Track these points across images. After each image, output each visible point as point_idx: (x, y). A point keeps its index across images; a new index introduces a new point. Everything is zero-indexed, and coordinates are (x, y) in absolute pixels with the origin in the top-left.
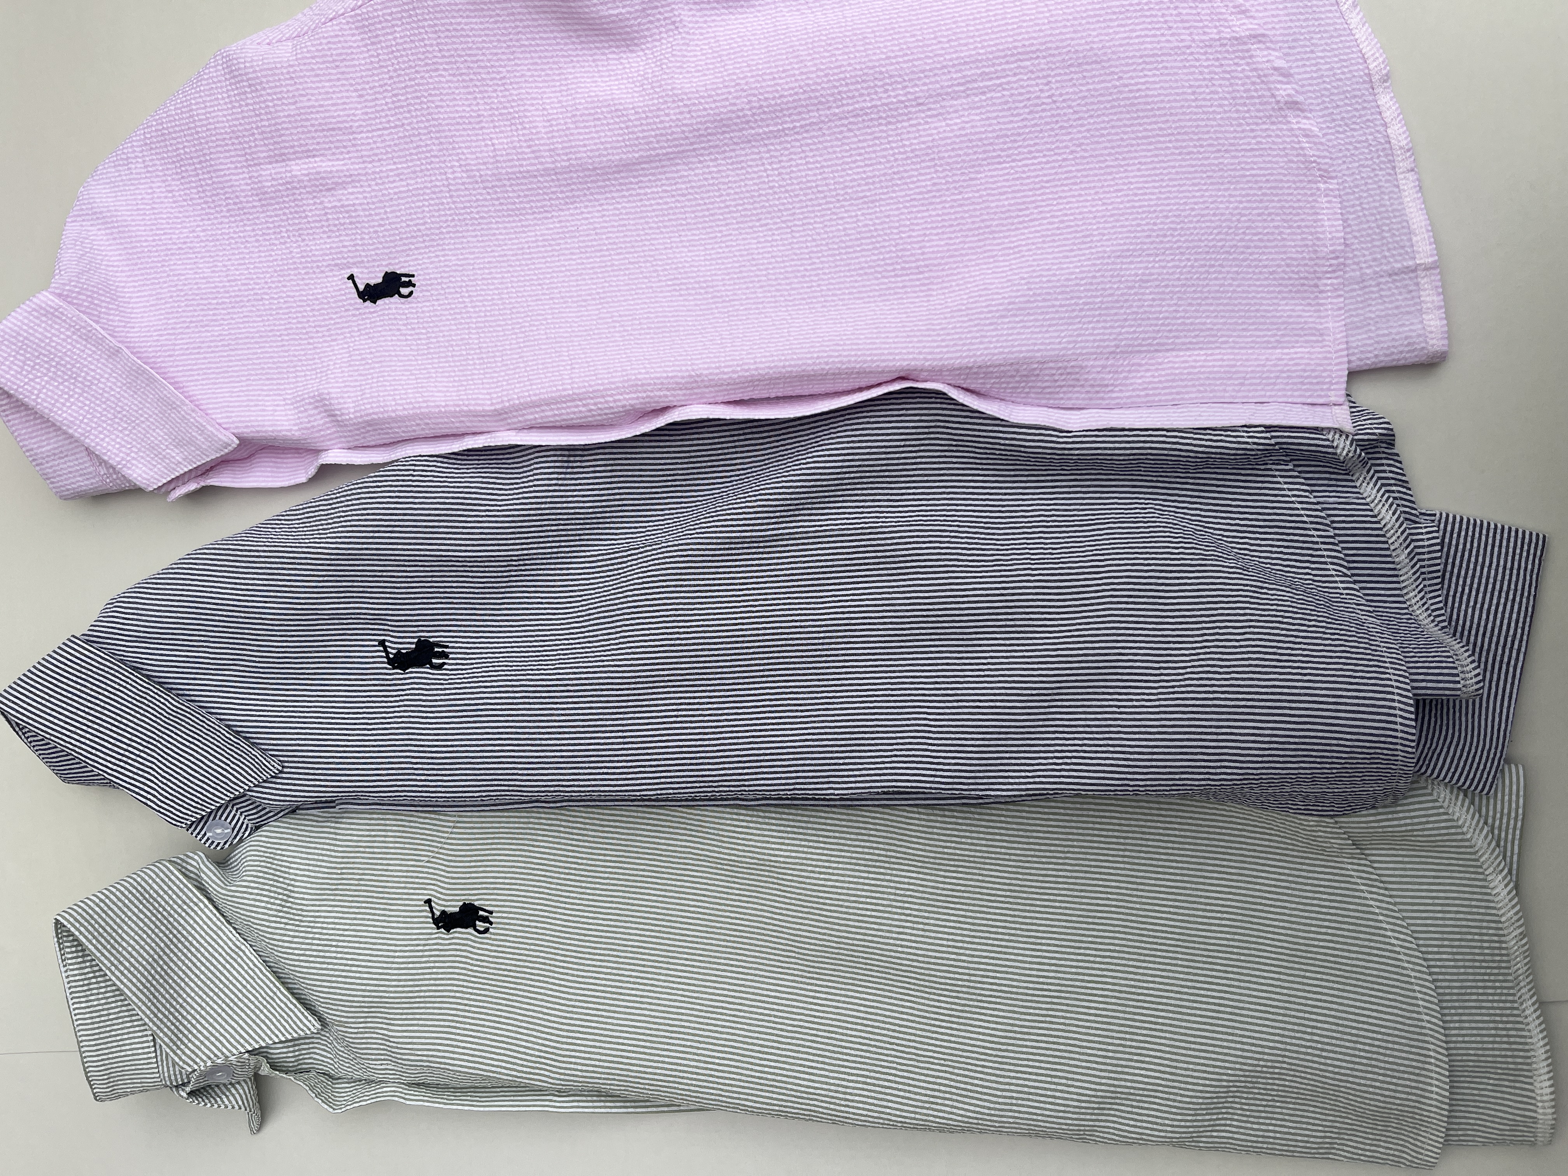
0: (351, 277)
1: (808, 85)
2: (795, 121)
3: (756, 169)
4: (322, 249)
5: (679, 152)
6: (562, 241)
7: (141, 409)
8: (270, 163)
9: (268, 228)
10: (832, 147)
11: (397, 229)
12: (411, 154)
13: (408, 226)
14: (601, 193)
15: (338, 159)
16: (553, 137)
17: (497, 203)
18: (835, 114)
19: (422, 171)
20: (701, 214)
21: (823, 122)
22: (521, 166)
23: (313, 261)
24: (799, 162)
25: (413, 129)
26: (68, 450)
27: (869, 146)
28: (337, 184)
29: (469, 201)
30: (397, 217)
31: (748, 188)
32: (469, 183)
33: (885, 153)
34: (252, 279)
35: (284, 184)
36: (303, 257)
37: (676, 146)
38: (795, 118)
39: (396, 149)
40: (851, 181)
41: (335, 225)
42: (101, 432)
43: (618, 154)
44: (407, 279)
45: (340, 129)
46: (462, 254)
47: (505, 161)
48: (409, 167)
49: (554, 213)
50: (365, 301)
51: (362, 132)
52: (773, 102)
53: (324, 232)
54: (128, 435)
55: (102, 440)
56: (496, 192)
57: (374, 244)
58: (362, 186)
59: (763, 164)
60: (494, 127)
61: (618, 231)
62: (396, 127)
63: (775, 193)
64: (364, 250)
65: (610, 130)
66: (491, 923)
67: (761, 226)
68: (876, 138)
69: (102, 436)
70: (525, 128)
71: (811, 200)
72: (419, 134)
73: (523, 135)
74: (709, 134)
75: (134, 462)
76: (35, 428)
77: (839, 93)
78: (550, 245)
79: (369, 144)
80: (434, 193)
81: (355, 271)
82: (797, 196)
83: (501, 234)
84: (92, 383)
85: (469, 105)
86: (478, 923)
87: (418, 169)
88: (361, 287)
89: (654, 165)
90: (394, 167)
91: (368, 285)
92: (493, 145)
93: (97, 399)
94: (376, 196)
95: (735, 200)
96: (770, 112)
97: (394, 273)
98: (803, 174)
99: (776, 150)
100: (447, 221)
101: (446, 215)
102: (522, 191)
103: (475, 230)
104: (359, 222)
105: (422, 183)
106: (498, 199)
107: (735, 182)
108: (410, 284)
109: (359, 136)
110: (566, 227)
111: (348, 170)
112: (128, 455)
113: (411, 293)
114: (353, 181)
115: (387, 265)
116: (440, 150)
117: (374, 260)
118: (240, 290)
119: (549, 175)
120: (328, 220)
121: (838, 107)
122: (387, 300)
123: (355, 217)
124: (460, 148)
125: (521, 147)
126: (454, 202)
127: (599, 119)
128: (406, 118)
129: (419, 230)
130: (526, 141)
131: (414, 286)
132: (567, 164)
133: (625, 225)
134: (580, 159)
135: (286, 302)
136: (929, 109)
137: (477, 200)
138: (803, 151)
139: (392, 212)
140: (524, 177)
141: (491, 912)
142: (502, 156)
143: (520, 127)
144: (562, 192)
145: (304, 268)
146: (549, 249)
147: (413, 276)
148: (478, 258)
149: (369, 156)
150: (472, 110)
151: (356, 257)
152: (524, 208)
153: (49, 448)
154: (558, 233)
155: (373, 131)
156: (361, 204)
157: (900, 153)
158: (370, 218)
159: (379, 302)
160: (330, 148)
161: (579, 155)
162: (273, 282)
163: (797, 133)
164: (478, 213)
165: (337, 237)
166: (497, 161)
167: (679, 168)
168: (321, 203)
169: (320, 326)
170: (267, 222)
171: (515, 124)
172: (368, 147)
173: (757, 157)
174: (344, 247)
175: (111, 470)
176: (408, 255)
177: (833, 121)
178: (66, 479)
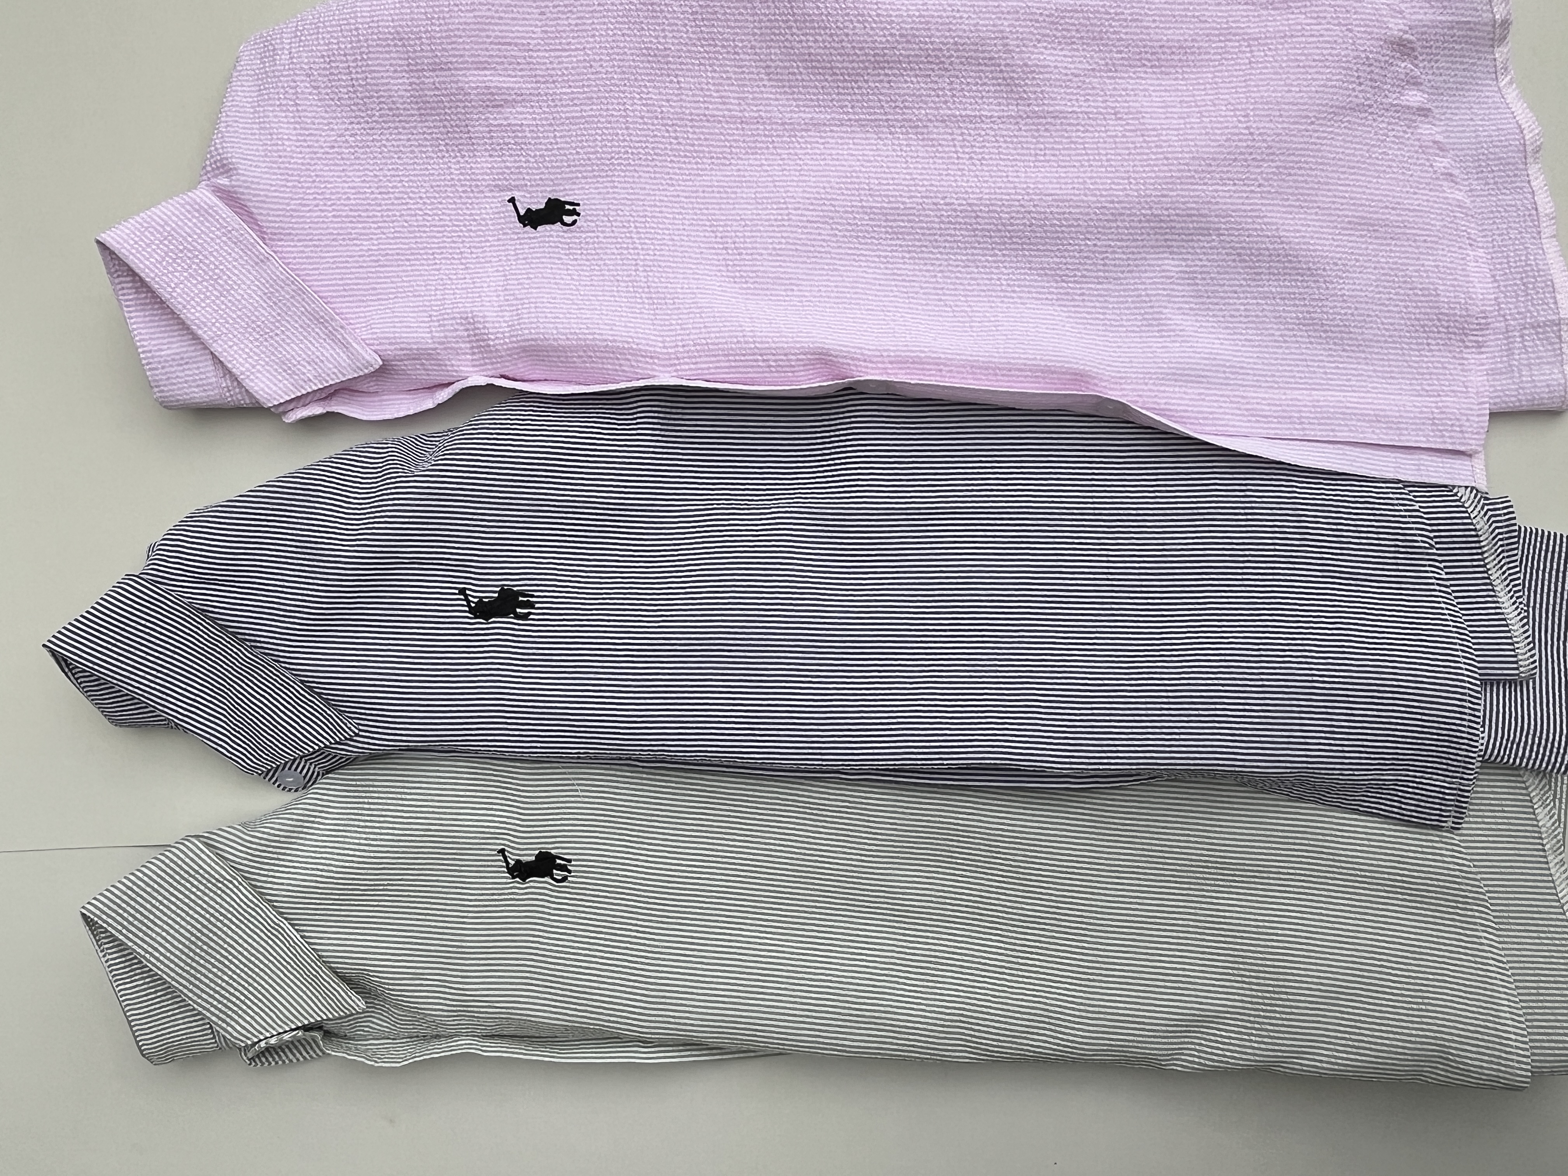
0: (512, 200)
1: (1011, 78)
2: (993, 110)
3: (947, 149)
4: (483, 168)
5: (871, 120)
6: (739, 190)
7: (278, 321)
8: (434, 70)
9: (426, 139)
10: (1027, 142)
11: (565, 155)
12: (589, 79)
13: (578, 153)
14: (785, 148)
15: (509, 76)
16: (744, 85)
17: (674, 141)
18: (1035, 112)
19: (599, 98)
20: (885, 182)
21: (1021, 117)
22: (707, 108)
23: (472, 180)
24: (991, 150)
25: (594, 54)
26: (190, 358)
27: (1064, 149)
28: (506, 101)
29: (646, 136)
30: (566, 143)
31: (937, 166)
32: (648, 118)
33: (1081, 158)
34: (406, 193)
35: (448, 95)
36: (461, 174)
37: (870, 114)
38: (995, 107)
39: (573, 72)
40: (1043, 178)
41: (499, 144)
42: (231, 340)
43: (809, 112)
44: (571, 208)
45: (516, 45)
46: (632, 188)
47: (690, 102)
48: (584, 92)
49: (733, 161)
50: (525, 226)
51: (539, 50)
52: (974, 88)
53: (486, 150)
54: (258, 347)
55: (230, 347)
56: (676, 131)
57: (539, 168)
58: (532, 107)
59: (955, 146)
60: (681, 63)
61: (798, 186)
62: (577, 49)
63: (963, 175)
64: (528, 174)
65: (804, 87)
66: (570, 872)
67: (946, 204)
68: (1072, 142)
69: (231, 344)
70: (715, 71)
71: (1000, 188)
72: (601, 60)
73: (713, 78)
74: (905, 107)
75: (259, 375)
76: (158, 330)
77: (1042, 93)
78: (726, 192)
79: (545, 63)
80: (610, 122)
81: (517, 195)
82: (987, 182)
83: (675, 174)
84: (232, 288)
85: (657, 37)
86: (555, 871)
87: (595, 95)
88: (522, 212)
89: (844, 129)
90: (569, 90)
91: (529, 210)
92: (678, 82)
93: (234, 304)
94: (547, 119)
95: (921, 174)
96: (970, 97)
97: (557, 200)
98: (995, 162)
99: (970, 135)
100: (619, 152)
101: (619, 146)
102: (702, 133)
103: (648, 166)
104: (525, 144)
105: (598, 110)
106: (676, 138)
107: (923, 158)
108: (574, 213)
109: (535, 55)
110: (744, 176)
111: (519, 88)
112: (254, 367)
113: (575, 222)
114: (523, 100)
115: (550, 192)
116: (620, 80)
117: (538, 185)
118: (393, 204)
119: (735, 123)
120: (492, 137)
121: (1038, 105)
122: (548, 227)
123: (522, 137)
124: (643, 80)
125: (709, 90)
126: (630, 135)
127: (794, 74)
128: (588, 42)
129: (589, 159)
130: (714, 84)
131: (578, 215)
132: (756, 115)
133: (805, 181)
134: (769, 112)
135: (441, 220)
136: (1128, 124)
137: (655, 136)
138: (997, 141)
139: (561, 137)
140: (708, 121)
141: (569, 861)
142: (687, 95)
143: (710, 69)
144: (744, 141)
145: (462, 186)
146: (724, 195)
147: (578, 205)
148: (649, 195)
149: (543, 76)
150: (659, 43)
151: (519, 179)
152: (703, 152)
153: (169, 352)
154: (735, 181)
155: (551, 50)
156: (529, 125)
157: (1095, 160)
158: (538, 141)
159: (539, 228)
160: (503, 63)
161: (769, 108)
162: (428, 198)
163: (993, 122)
164: (653, 148)
165: (499, 156)
166: (681, 100)
167: (868, 135)
168: (486, 119)
169: (475, 247)
170: (424, 133)
171: (705, 65)
172: (544, 67)
173: (950, 137)
174: (507, 168)
175: (235, 384)
176: (575, 183)
177: (1032, 118)
178: (179, 389)
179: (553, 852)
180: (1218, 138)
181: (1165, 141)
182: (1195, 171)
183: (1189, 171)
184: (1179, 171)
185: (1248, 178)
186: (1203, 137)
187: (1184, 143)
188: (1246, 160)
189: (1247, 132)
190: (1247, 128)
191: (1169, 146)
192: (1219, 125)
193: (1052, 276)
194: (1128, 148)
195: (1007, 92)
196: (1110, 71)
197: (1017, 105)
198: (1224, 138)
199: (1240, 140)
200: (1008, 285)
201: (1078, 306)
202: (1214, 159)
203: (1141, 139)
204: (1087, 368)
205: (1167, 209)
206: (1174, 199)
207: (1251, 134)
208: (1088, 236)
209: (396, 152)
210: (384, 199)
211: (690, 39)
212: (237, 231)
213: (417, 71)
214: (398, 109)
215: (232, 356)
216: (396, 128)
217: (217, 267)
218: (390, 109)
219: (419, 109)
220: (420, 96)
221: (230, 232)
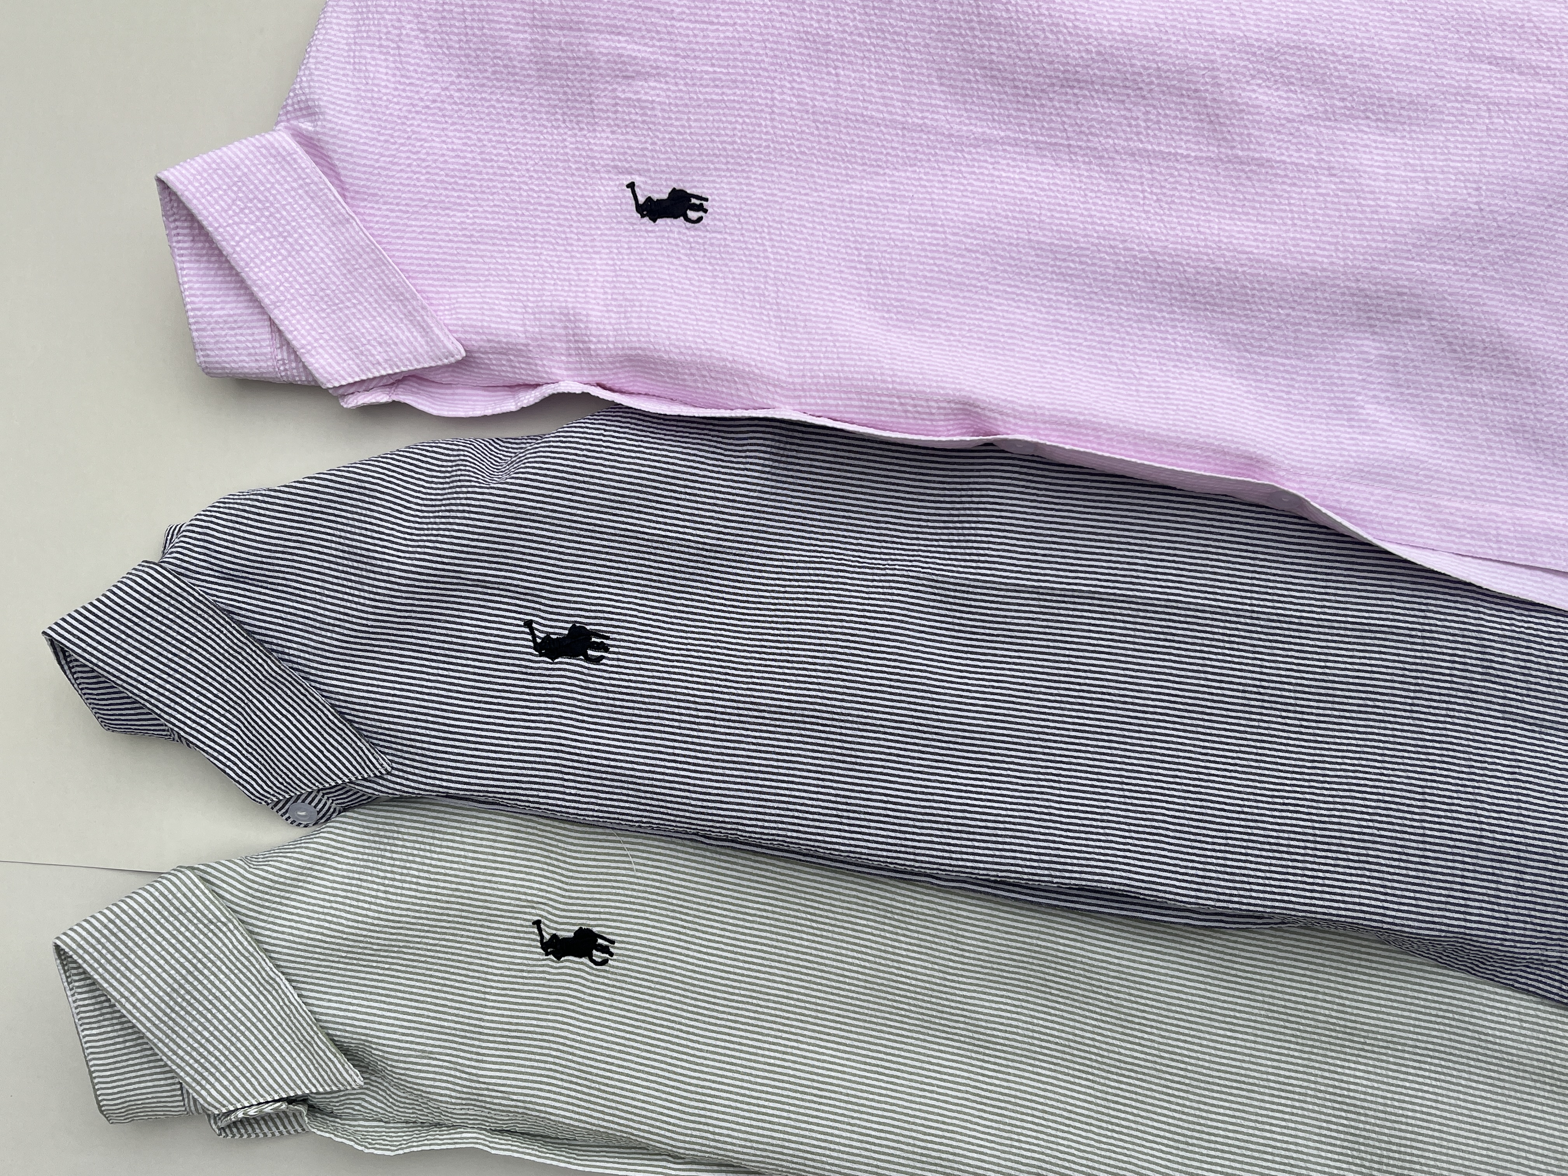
0: (631, 186)
1: (1217, 116)
2: (1190, 149)
3: (1132, 187)
4: (602, 145)
5: (1050, 144)
6: (890, 205)
7: (351, 292)
8: (562, 28)
9: (541, 105)
10: (1224, 190)
11: (698, 141)
12: (736, 59)
13: (713, 141)
14: (949, 164)
15: (646, 45)
16: (911, 87)
17: (824, 141)
18: (1237, 157)
19: (744, 82)
20: (1058, 215)
21: (1221, 160)
22: (866, 108)
23: (588, 156)
24: (1184, 194)
25: (745, 31)
26: (246, 321)
27: (1266, 202)
28: (638, 73)
29: (792, 131)
30: (701, 127)
31: (1119, 204)
32: (799, 111)
33: (1284, 215)
34: (512, 163)
35: (574, 58)
36: (577, 149)
37: (1050, 136)
38: (1193, 146)
39: (718, 49)
40: (1239, 232)
41: (624, 120)
42: (293, 307)
43: (982, 127)
44: (698, 202)
45: (658, 10)
46: (769, 188)
47: (847, 98)
48: (728, 74)
49: (887, 171)
50: (643, 216)
51: (683, 20)
52: (1173, 122)
53: (609, 125)
54: (323, 319)
55: (293, 315)
56: (827, 129)
57: (666, 152)
58: (667, 83)
59: (1142, 184)
60: (843, 54)
61: (959, 208)
62: (726, 24)
63: (1149, 218)
64: (653, 158)
65: (979, 97)
66: (611, 954)
67: (1125, 249)
68: (1276, 195)
69: (294, 311)
70: (880, 67)
71: (1188, 238)
72: (752, 39)
73: (877, 74)
74: (1091, 134)
75: (320, 350)
76: (213, 286)
77: (1249, 135)
78: (876, 206)
79: (687, 36)
80: (753, 110)
81: (637, 180)
82: (1174, 229)
83: (820, 177)
84: (303, 249)
85: (819, 21)
86: (594, 952)
87: (739, 78)
88: (642, 200)
89: (1017, 149)
90: (711, 69)
91: (649, 199)
92: (837, 75)
93: (302, 268)
94: (681, 98)
95: (1101, 211)
96: (1167, 131)
97: (682, 192)
98: (1186, 208)
99: (1160, 173)
100: (760, 146)
101: (761, 139)
102: (858, 136)
103: (790, 165)
104: (654, 123)
105: (741, 95)
106: (827, 137)
107: (1105, 193)
108: (700, 208)
109: (678, 24)
110: (899, 190)
111: (655, 60)
112: (316, 340)
113: (700, 219)
114: (658, 74)
115: (676, 181)
116: (772, 64)
117: (663, 172)
118: (495, 174)
119: (895, 128)
120: (616, 112)
121: (1243, 150)
122: (669, 221)
123: (650, 116)
124: (796, 68)
125: (871, 87)
126: (774, 127)
127: (969, 81)
128: (739, 17)
129: (725, 149)
130: (877, 82)
131: (706, 211)
132: (921, 122)
133: (967, 204)
134: (937, 120)
135: (547, 198)
136: (1342, 182)
137: (803, 132)
138: (1190, 184)
139: (696, 120)
140: (865, 122)
141: (613, 942)
142: (845, 91)
143: (874, 64)
144: (903, 150)
145: (576, 162)
146: (874, 209)
147: (706, 200)
148: (788, 198)
149: (684, 50)
150: (821, 28)
151: (642, 163)
152: (855, 156)
153: (222, 313)
154: (888, 194)
155: (696, 22)
156: (660, 103)
157: (1300, 218)
158: (669, 122)
159: (659, 221)
160: (640, 29)
161: (936, 117)
162: (535, 171)
163: (1189, 163)
164: (799, 146)
165: (622, 134)
166: (838, 96)
167: (1045, 160)
168: (614, 90)
169: (583, 234)
170: (541, 97)
171: (869, 59)
172: (686, 40)
173: (1138, 174)
174: (630, 148)
175: (293, 357)
176: (704, 175)
177: (1233, 163)
178: (227, 355)
179: (595, 930)
180: (1444, 210)
181: (1382, 207)
182: (1414, 245)
183: (1406, 244)
184: (1395, 242)
185: (1471, 260)
186: (1426, 207)
187: (1404, 212)
188: (1471, 239)
189: (1476, 207)
190: (1476, 203)
191: (1387, 213)
192: (1446, 196)
193: (1235, 343)
194: (1339, 210)
195: (1209, 130)
196: (1330, 120)
197: (1219, 146)
198: (1450, 211)
199: (1468, 216)
200: (1184, 348)
201: (1260, 381)
202: (1436, 234)
203: (1355, 202)
204: (1266, 454)
205: (1376, 284)
206: (1384, 273)
207: (1481, 210)
208: (1282, 303)
209: (505, 116)
210: (485, 167)
211: (856, 27)
212: (316, 184)
213: (543, 26)
214: (514, 67)
215: (293, 325)
216: (509, 88)
217: (288, 223)
218: (505, 66)
219: (539, 70)
220: (541, 56)
221: (308, 184)
